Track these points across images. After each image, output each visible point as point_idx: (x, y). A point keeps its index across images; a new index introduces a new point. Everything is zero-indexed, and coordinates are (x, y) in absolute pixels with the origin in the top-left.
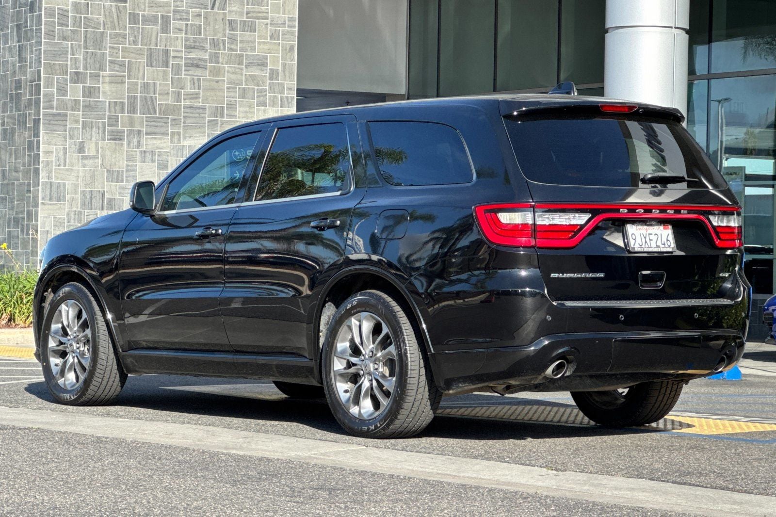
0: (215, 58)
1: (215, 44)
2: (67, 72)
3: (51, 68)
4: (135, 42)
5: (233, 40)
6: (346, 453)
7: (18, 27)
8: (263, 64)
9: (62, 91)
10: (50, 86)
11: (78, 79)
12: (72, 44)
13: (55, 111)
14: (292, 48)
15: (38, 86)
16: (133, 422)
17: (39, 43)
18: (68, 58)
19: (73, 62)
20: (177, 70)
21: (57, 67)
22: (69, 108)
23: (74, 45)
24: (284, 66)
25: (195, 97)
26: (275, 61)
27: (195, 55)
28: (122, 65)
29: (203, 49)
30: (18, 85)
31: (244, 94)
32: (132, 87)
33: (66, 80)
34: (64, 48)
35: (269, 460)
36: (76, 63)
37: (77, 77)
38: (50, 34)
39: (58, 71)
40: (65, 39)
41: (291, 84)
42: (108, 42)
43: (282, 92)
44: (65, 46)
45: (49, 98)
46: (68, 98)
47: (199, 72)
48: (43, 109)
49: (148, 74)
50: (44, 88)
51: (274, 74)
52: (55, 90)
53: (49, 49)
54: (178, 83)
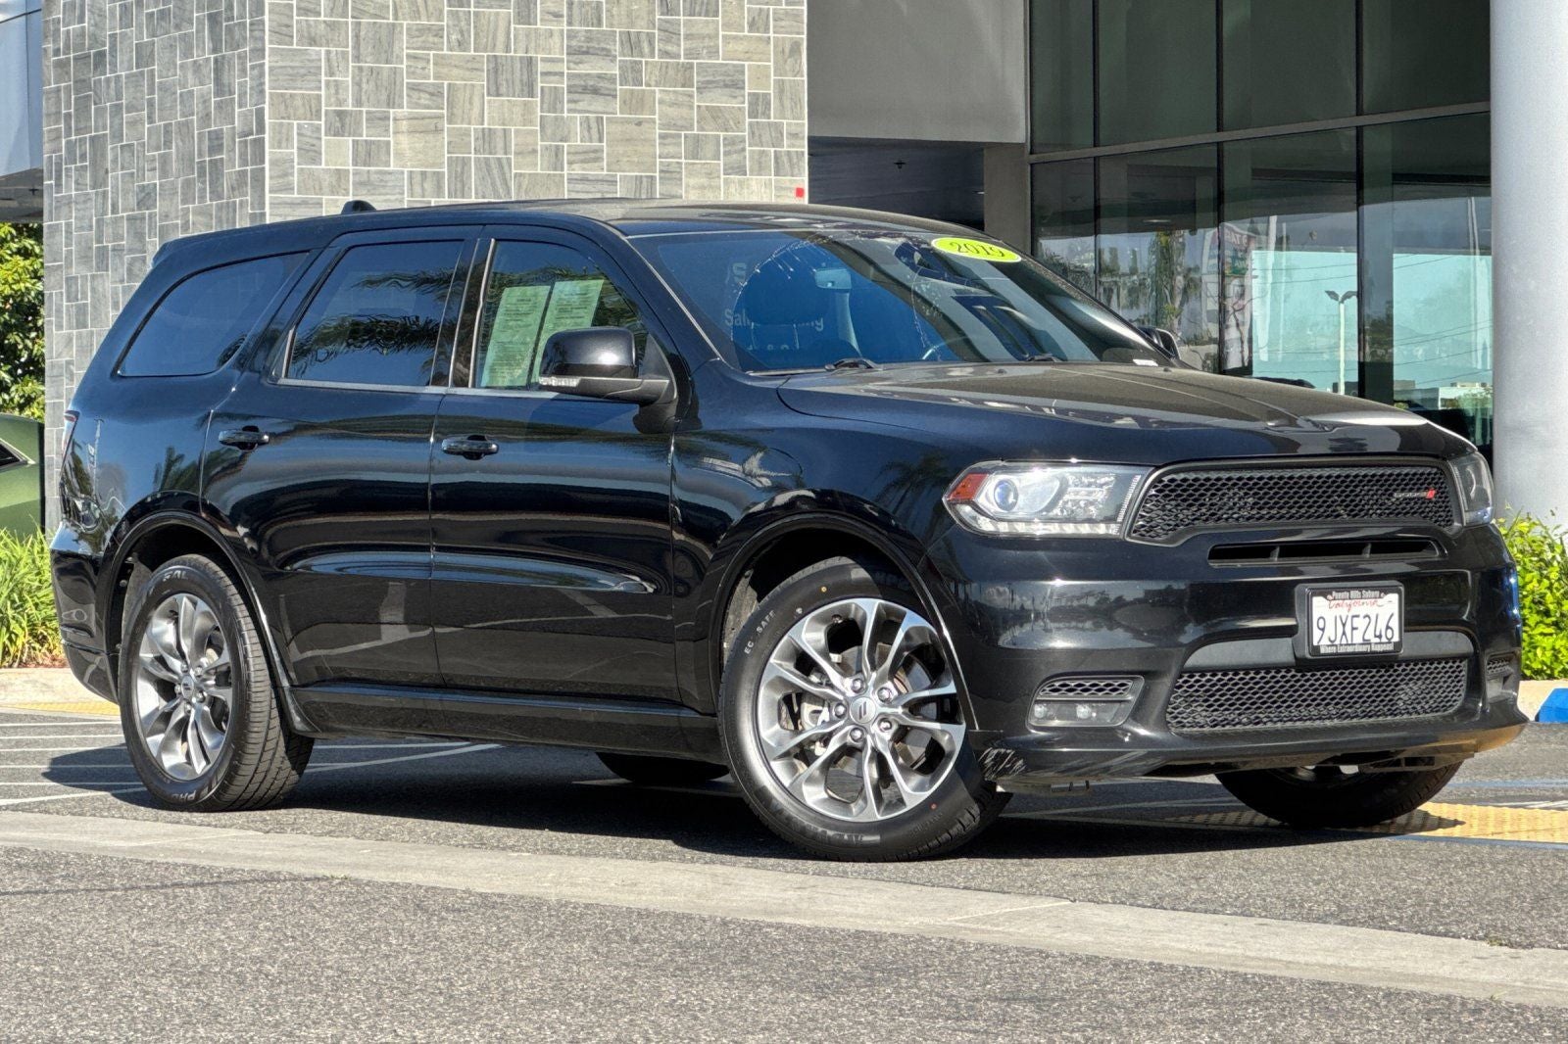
0: (632, 73)
1: (632, 43)
2: (319, 111)
3: (284, 103)
4: (462, 45)
5: (670, 33)
6: (1033, 916)
7: (214, 19)
8: (735, 85)
9: (311, 153)
10: (284, 144)
11: (343, 126)
12: (328, 53)
13: (296, 195)
14: (795, 48)
15: (259, 144)
16: (544, 861)
17: (259, 52)
18: (320, 82)
19: (333, 91)
20: (553, 101)
21: (298, 102)
22: (326, 190)
23: (333, 55)
24: (781, 87)
25: (592, 156)
26: (761, 75)
27: (591, 68)
28: (435, 93)
29: (607, 54)
30: (216, 143)
31: (696, 148)
32: (458, 141)
33: (318, 129)
34: (313, 61)
35: (877, 938)
36: (337, 92)
37: (342, 123)
38: (282, 33)
39: (301, 111)
40: (313, 41)
41: (796, 127)
42: (403, 46)
43: (777, 142)
44: (314, 57)
45: (283, 168)
46: (323, 166)
47: (598, 104)
48: (270, 192)
49: (491, 111)
50: (272, 146)
51: (759, 105)
52: (295, 150)
53: (280, 64)
54: (555, 130)
